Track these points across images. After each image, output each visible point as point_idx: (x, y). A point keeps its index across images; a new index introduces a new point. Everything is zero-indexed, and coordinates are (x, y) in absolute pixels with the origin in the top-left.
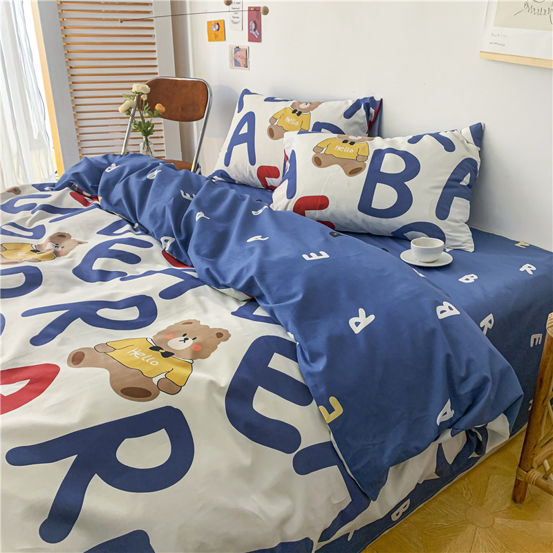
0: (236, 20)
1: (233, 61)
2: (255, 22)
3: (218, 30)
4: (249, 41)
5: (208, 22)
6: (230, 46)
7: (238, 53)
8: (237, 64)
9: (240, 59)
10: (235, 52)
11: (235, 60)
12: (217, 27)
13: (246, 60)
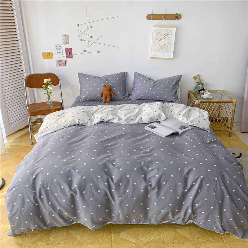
0: (59, 52)
1: (58, 65)
2: (69, 52)
5: (42, 53)
6: (56, 60)
7: (61, 62)
8: (60, 65)
9: (62, 64)
10: (59, 62)
11: (59, 64)
12: (48, 54)
13: (65, 64)
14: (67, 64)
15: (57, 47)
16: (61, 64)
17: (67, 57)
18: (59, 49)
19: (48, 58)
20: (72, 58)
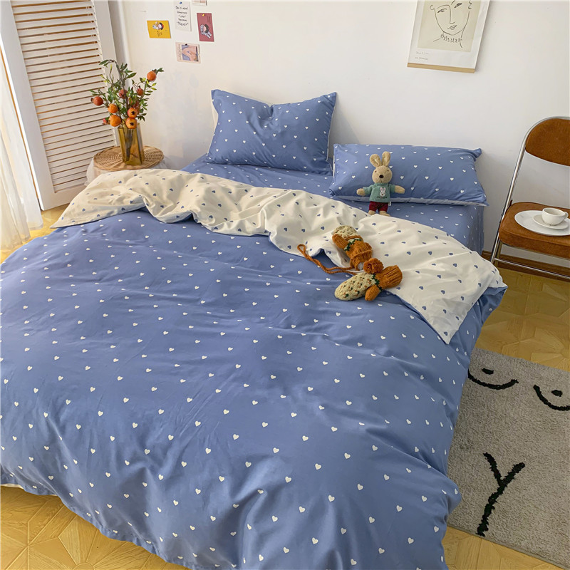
0: (183, 22)
1: (182, 56)
2: (206, 26)
3: (162, 29)
4: (200, 40)
5: (148, 21)
6: (176, 43)
7: (187, 49)
8: (185, 57)
10: (183, 49)
11: (183, 54)
12: (160, 26)
15: (179, 10)
16: (188, 54)
18: (184, 15)
19: (159, 35)
20: (213, 40)
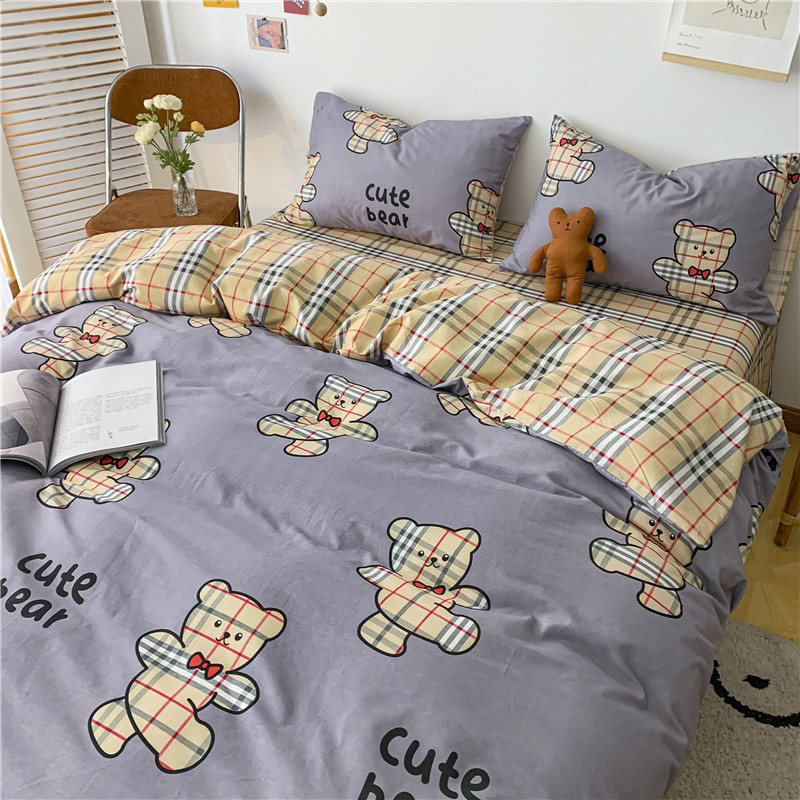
1: (257, 39)
4: (286, 11)
6: (248, 16)
8: (263, 42)
9: (270, 35)
10: (259, 27)
11: (260, 38)
13: (282, 38)
14: (290, 37)
16: (268, 37)
17: (290, 8)
19: (220, 2)
20: (307, 14)
